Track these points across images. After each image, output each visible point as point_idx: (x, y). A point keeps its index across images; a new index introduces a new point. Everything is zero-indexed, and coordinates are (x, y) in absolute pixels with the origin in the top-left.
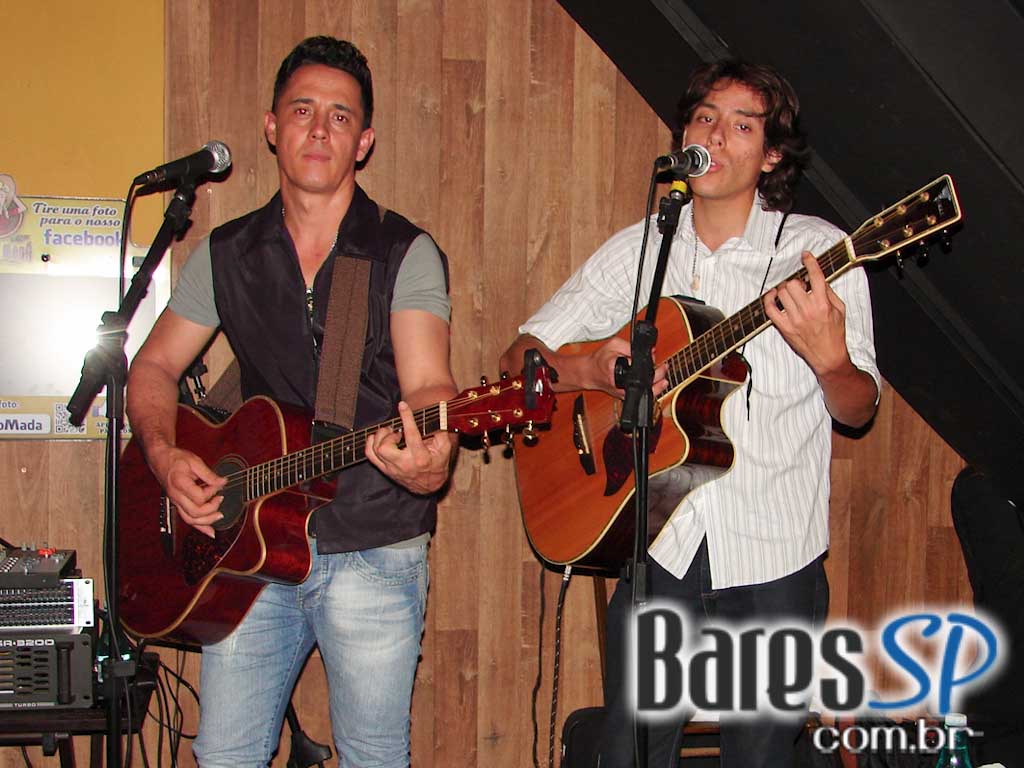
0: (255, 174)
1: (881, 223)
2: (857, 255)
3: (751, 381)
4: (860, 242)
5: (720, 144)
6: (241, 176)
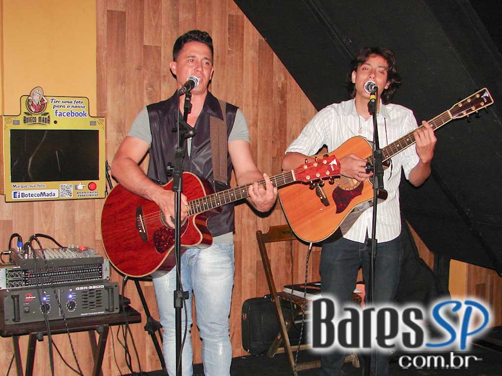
0: (125, 86)
1: (461, 105)
3: (392, 166)
5: (374, 78)
6: (120, 87)
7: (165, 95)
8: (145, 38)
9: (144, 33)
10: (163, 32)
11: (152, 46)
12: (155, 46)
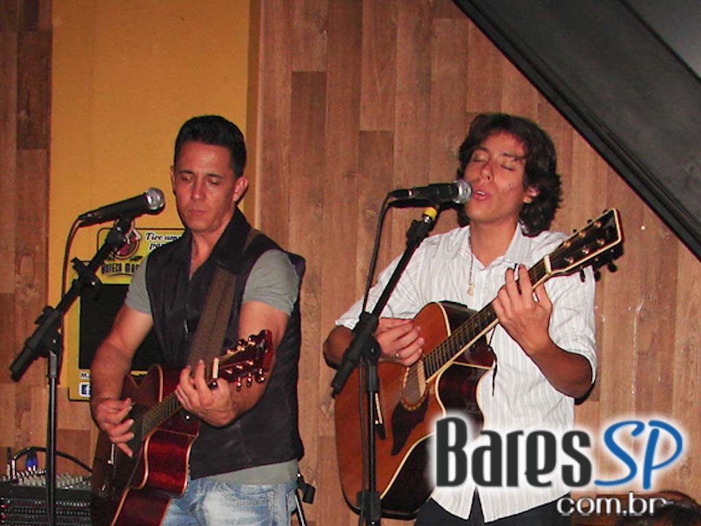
0: (322, 207)
1: (569, 245)
2: (553, 269)
3: (496, 366)
4: (555, 259)
5: (489, 178)
6: (312, 209)
7: (400, 223)
8: (362, 117)
9: (361, 108)
10: (398, 105)
11: (375, 132)
12: (381, 132)
